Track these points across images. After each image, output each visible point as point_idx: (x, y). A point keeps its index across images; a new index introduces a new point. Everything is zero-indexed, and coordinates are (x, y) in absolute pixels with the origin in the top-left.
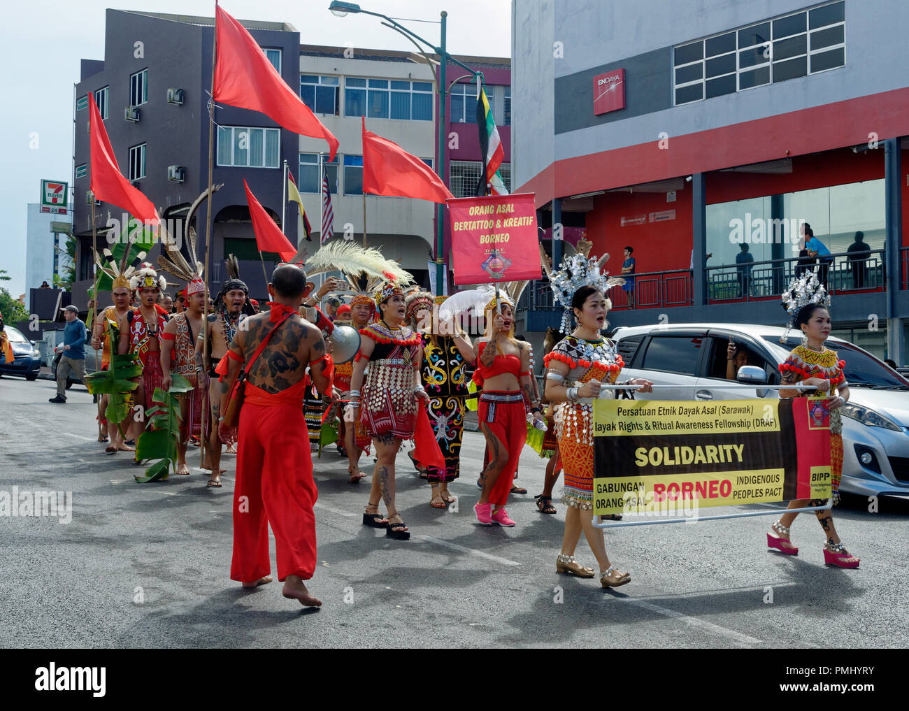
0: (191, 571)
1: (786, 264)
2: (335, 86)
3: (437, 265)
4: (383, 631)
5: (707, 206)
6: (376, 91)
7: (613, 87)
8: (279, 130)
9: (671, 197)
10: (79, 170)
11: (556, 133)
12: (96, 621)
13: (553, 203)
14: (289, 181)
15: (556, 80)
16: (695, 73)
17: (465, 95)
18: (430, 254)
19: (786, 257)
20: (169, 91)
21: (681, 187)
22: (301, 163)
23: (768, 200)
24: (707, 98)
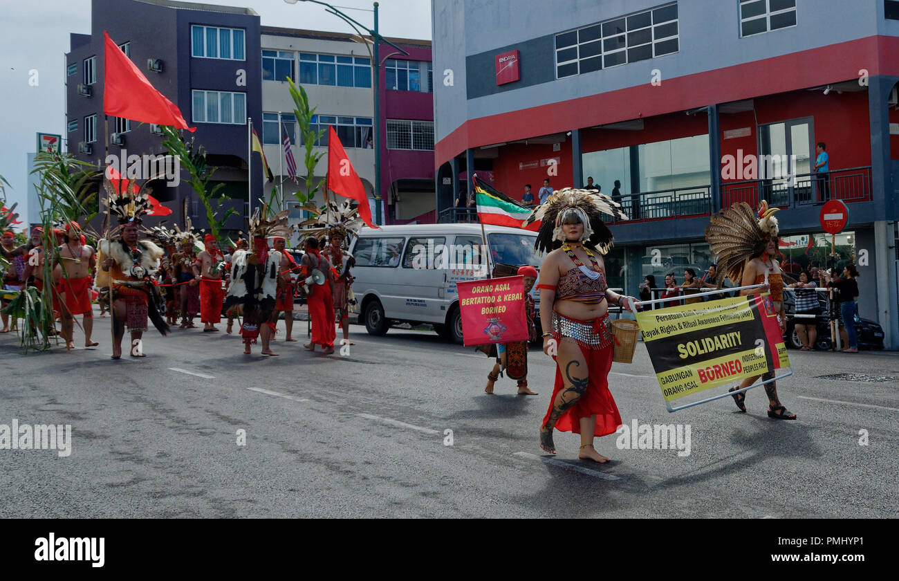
0: (162, 455)
1: (642, 196)
2: (291, 59)
3: (376, 201)
4: (325, 492)
5: (583, 155)
6: (325, 64)
7: (511, 64)
8: (245, 94)
9: (557, 148)
10: (71, 125)
11: (469, 98)
12: (73, 502)
13: (467, 151)
14: (253, 135)
15: (467, 58)
16: (571, 54)
17: (396, 68)
18: (373, 192)
19: (641, 191)
20: (149, 60)
21: (564, 140)
22: (264, 121)
23: (627, 149)
24: (581, 73)
